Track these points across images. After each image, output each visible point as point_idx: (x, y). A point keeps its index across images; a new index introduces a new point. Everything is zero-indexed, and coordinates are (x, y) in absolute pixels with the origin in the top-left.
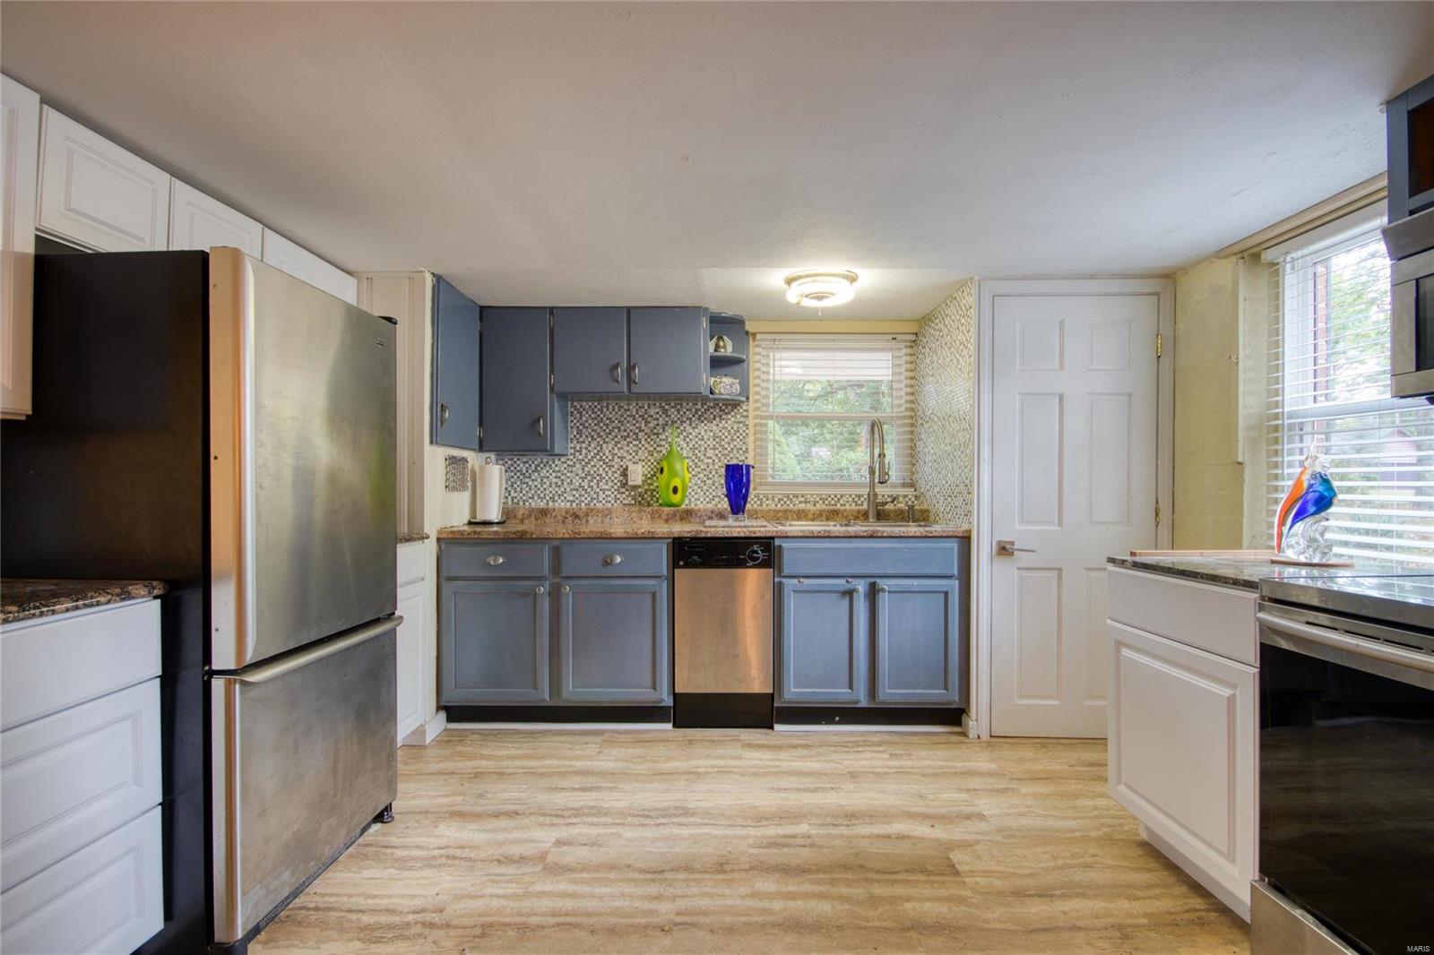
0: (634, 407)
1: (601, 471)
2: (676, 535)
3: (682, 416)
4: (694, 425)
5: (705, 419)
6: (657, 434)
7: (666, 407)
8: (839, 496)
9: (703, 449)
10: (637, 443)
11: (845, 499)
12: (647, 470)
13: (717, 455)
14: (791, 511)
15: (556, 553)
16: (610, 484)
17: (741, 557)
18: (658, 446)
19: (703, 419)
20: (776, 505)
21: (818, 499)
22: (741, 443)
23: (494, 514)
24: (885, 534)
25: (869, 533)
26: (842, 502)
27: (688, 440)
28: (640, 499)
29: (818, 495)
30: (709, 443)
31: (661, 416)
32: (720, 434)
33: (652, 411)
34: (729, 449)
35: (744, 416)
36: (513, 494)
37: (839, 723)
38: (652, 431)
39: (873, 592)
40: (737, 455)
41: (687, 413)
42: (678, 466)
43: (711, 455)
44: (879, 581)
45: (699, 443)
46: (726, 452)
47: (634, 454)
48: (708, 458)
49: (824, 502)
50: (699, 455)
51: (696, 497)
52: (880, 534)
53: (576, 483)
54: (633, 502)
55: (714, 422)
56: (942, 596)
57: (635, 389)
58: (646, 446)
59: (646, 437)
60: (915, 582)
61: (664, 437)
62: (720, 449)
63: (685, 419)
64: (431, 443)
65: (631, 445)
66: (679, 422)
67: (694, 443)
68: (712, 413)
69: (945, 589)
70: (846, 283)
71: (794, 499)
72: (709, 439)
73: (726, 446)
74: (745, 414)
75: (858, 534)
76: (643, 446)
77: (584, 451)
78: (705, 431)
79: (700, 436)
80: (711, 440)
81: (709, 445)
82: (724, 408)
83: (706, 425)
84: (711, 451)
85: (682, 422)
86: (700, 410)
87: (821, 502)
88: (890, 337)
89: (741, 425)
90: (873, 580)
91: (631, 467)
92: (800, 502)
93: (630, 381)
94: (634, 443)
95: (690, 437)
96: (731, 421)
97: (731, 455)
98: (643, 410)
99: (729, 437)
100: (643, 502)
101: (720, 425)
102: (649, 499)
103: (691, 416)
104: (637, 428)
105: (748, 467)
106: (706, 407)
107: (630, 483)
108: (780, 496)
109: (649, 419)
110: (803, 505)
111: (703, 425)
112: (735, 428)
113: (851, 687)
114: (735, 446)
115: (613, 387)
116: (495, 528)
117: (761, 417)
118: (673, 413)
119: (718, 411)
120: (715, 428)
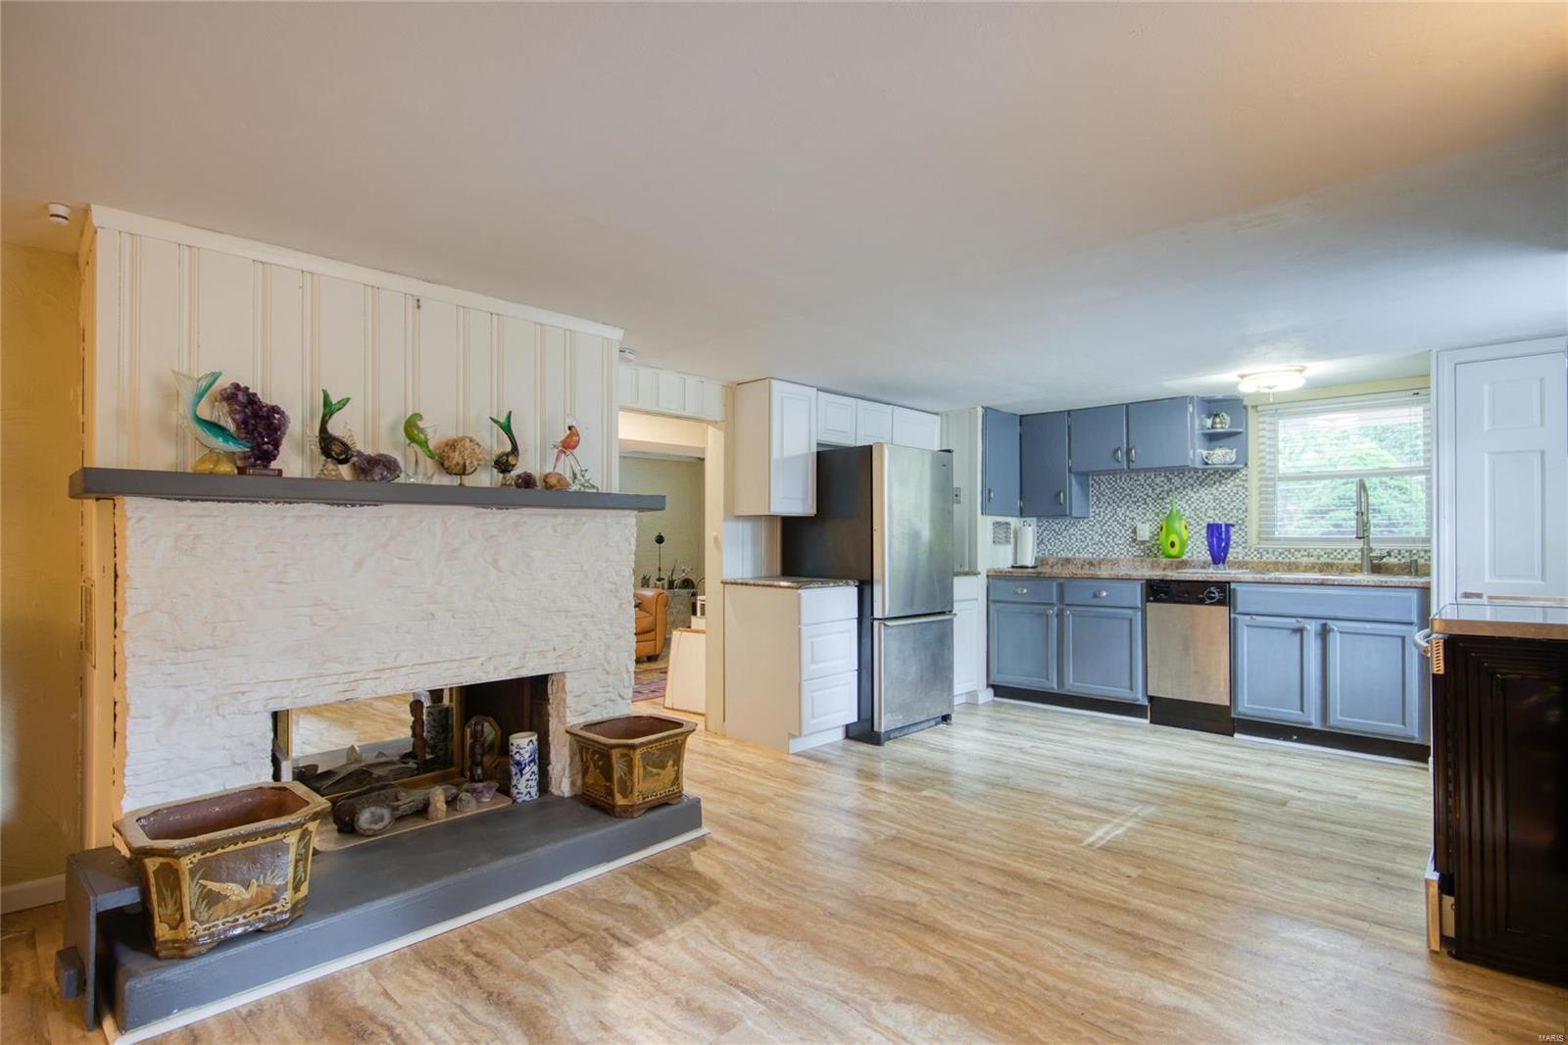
0: (1143, 478)
1: (1116, 530)
2: (1148, 577)
3: (1184, 483)
4: (1195, 490)
5: (1206, 484)
6: (1162, 499)
7: (1170, 477)
9: (1204, 510)
10: (1145, 506)
11: (1353, 553)
12: (1154, 528)
13: (1217, 515)
14: (1281, 563)
15: (1061, 587)
16: (1123, 539)
17: (1200, 596)
18: (1163, 508)
19: (1203, 485)
20: (1277, 558)
22: (1240, 503)
23: (1029, 561)
25: (1320, 581)
26: (1349, 556)
27: (1190, 502)
28: (1148, 551)
29: (1322, 549)
30: (1209, 504)
31: (1165, 484)
32: (1220, 497)
33: (1158, 480)
34: (1229, 509)
35: (1243, 480)
36: (1049, 547)
37: (1296, 741)
38: (1158, 496)
39: (1324, 633)
40: (1237, 514)
41: (1189, 481)
42: (1177, 525)
43: (1211, 515)
45: (1201, 504)
46: (1226, 512)
47: (1142, 516)
48: (1208, 517)
50: (1200, 515)
51: (1198, 550)
52: (1330, 583)
53: (1097, 538)
54: (1142, 554)
55: (1214, 487)
56: (1400, 640)
57: (1132, 466)
58: (1153, 508)
59: (1153, 501)
60: (1368, 626)
61: (1169, 501)
62: (1220, 509)
63: (1187, 485)
64: (982, 514)
65: (1140, 508)
66: (1181, 488)
67: (1195, 505)
68: (1211, 479)
69: (1402, 634)
70: (1298, 374)
71: (1296, 553)
72: (1209, 501)
73: (1226, 507)
74: (1244, 478)
75: (1308, 582)
76: (1150, 508)
77: (1102, 514)
78: (1206, 494)
79: (1200, 499)
80: (1212, 502)
82: (1223, 474)
83: (1206, 489)
84: (1211, 512)
85: (1184, 488)
86: (1200, 477)
87: (1326, 556)
89: (1240, 488)
90: (1324, 621)
91: (1139, 526)
92: (1302, 556)
93: (1129, 460)
94: (1142, 506)
95: (1192, 500)
96: (1230, 485)
97: (1231, 514)
98: (1150, 480)
99: (1229, 499)
100: (1151, 554)
101: (1220, 489)
102: (1156, 552)
103: (1192, 483)
104: (1145, 494)
105: (1228, 526)
107: (1139, 539)
108: (1280, 550)
109: (1155, 487)
110: (1306, 559)
111: (1203, 489)
112: (1235, 491)
113: (1302, 710)
114: (1235, 506)
115: (1117, 466)
116: (1030, 570)
117: (1267, 479)
118: (1176, 481)
119: (1217, 476)
120: (1215, 492)
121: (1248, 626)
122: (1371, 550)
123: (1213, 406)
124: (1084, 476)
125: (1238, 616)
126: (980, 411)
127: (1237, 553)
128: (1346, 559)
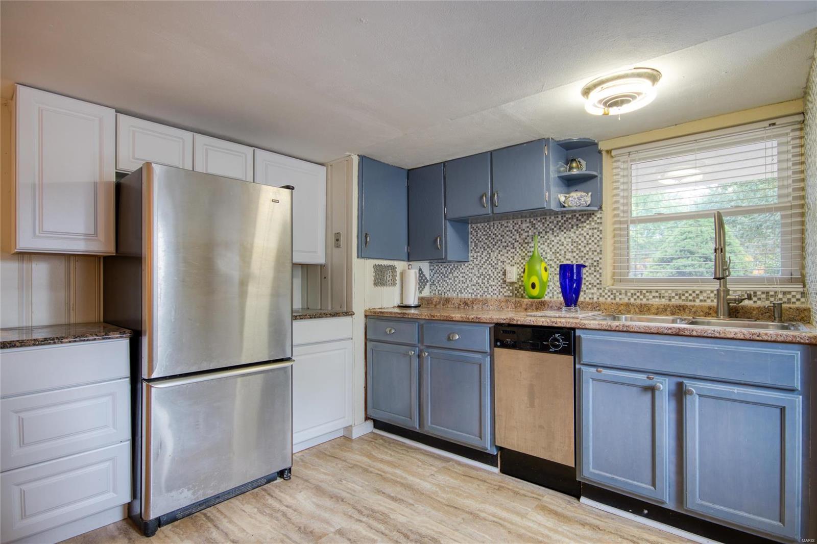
0: (511, 224)
1: (490, 272)
2: (495, 321)
3: (546, 228)
4: (555, 234)
5: (565, 228)
6: (528, 243)
7: (534, 222)
8: (698, 292)
9: (563, 252)
10: (514, 250)
11: (705, 295)
12: (520, 270)
13: (574, 257)
14: (633, 305)
15: (421, 327)
16: (496, 281)
17: (545, 343)
18: (528, 252)
19: (562, 228)
20: (629, 299)
21: (673, 295)
22: (596, 246)
26: (701, 298)
27: (551, 246)
28: (516, 292)
29: (673, 290)
30: (567, 247)
31: (530, 229)
32: (577, 240)
33: (524, 226)
34: (585, 252)
35: (598, 223)
36: (439, 288)
37: (647, 516)
38: (524, 241)
39: (680, 394)
40: (592, 256)
41: (550, 225)
42: (538, 267)
43: (570, 257)
44: (686, 382)
45: (560, 248)
46: (583, 254)
47: (511, 259)
48: (567, 259)
49: (680, 298)
50: (560, 258)
52: (687, 333)
53: (475, 280)
54: (511, 294)
55: (572, 230)
56: (778, 411)
57: (497, 211)
58: (520, 252)
59: (520, 246)
60: (736, 390)
61: (533, 245)
62: (577, 252)
63: (548, 230)
64: (358, 257)
65: (509, 253)
66: (544, 232)
67: (556, 248)
68: (570, 223)
69: (781, 404)
70: (648, 82)
71: (647, 294)
72: (568, 245)
73: (582, 249)
74: (598, 221)
75: (660, 331)
76: (518, 252)
77: (479, 258)
78: (565, 238)
79: (560, 243)
80: (570, 245)
81: (568, 250)
82: (580, 218)
83: (565, 233)
84: (570, 254)
85: (546, 232)
86: (560, 221)
87: (677, 297)
88: (766, 124)
89: (596, 231)
90: (680, 380)
91: (508, 268)
93: (493, 205)
94: (511, 250)
95: (553, 243)
96: (587, 228)
97: (587, 256)
98: (517, 226)
99: (585, 242)
100: (518, 294)
101: (577, 232)
102: (522, 292)
103: (553, 227)
104: (513, 239)
105: (580, 267)
106: (565, 219)
107: (508, 281)
108: (632, 291)
109: (522, 232)
110: (657, 300)
111: (563, 233)
112: (590, 234)
113: (654, 485)
114: (590, 249)
115: (482, 211)
117: (620, 222)
118: (539, 225)
119: (575, 220)
120: (573, 235)
121: (593, 379)
122: (727, 292)
123: (569, 150)
124: (461, 224)
125: (583, 368)
126: (355, 160)
127: (593, 294)
128: (698, 301)
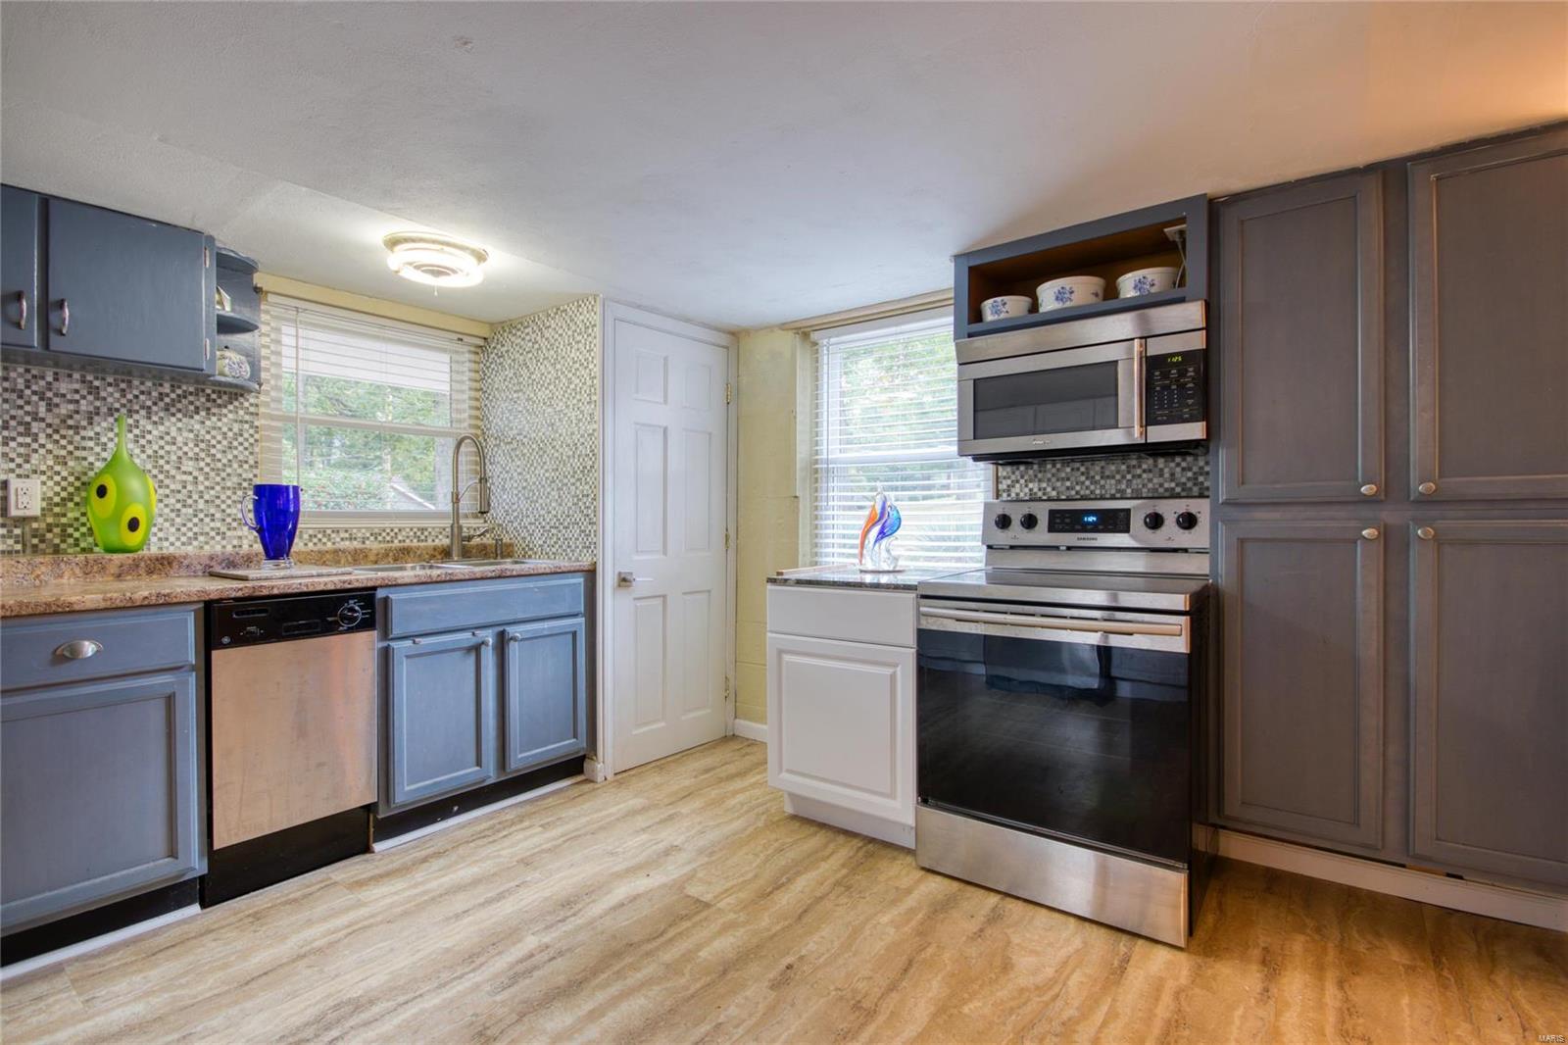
0: (20, 375)
2: (213, 597)
3: (130, 401)
4: (155, 418)
5: (179, 411)
6: (76, 428)
7: (97, 383)
8: (396, 530)
9: (174, 458)
10: (28, 440)
11: (404, 533)
12: (51, 488)
13: (201, 469)
17: (330, 619)
18: (77, 448)
19: (173, 410)
20: (306, 544)
21: (368, 535)
22: (247, 453)
24: (514, 573)
25: (497, 573)
27: (143, 442)
28: (35, 541)
29: (367, 528)
30: (185, 449)
31: (84, 397)
32: (208, 437)
33: (64, 387)
34: (225, 461)
35: (252, 414)
37: (458, 813)
38: (64, 421)
39: (502, 641)
40: (240, 471)
41: (142, 397)
43: (191, 469)
44: (509, 629)
45: (167, 448)
46: (219, 465)
47: (19, 461)
48: (185, 473)
49: (376, 538)
50: (167, 467)
51: (160, 535)
54: (19, 547)
55: (197, 417)
56: (570, 637)
57: (56, 343)
58: (50, 446)
59: (49, 431)
60: (546, 625)
61: (91, 434)
62: (208, 460)
63: (136, 407)
65: (13, 444)
66: (124, 411)
67: (156, 447)
68: (191, 403)
69: (573, 629)
70: (475, 263)
71: (333, 535)
72: (186, 444)
73: (219, 456)
74: (252, 409)
76: (43, 446)
78: (180, 429)
79: (167, 438)
80: (191, 445)
81: (186, 453)
82: (214, 396)
83: (180, 420)
84: (191, 463)
85: (130, 411)
86: (167, 395)
87: (372, 538)
88: (455, 337)
89: (246, 426)
90: (501, 628)
92: (342, 539)
94: (20, 439)
95: (149, 437)
96: (227, 419)
97: (229, 470)
98: (42, 383)
99: (225, 443)
100: (42, 546)
101: (208, 423)
102: (57, 541)
103: (149, 403)
104: (28, 413)
105: (296, 489)
106: (179, 392)
108: (311, 532)
109: (56, 400)
110: (347, 543)
111: (173, 419)
112: (236, 430)
113: (478, 763)
114: (236, 457)
118: (111, 395)
119: (203, 400)
120: (197, 427)
121: (407, 657)
123: (235, 271)
125: (394, 643)
127: (240, 538)
